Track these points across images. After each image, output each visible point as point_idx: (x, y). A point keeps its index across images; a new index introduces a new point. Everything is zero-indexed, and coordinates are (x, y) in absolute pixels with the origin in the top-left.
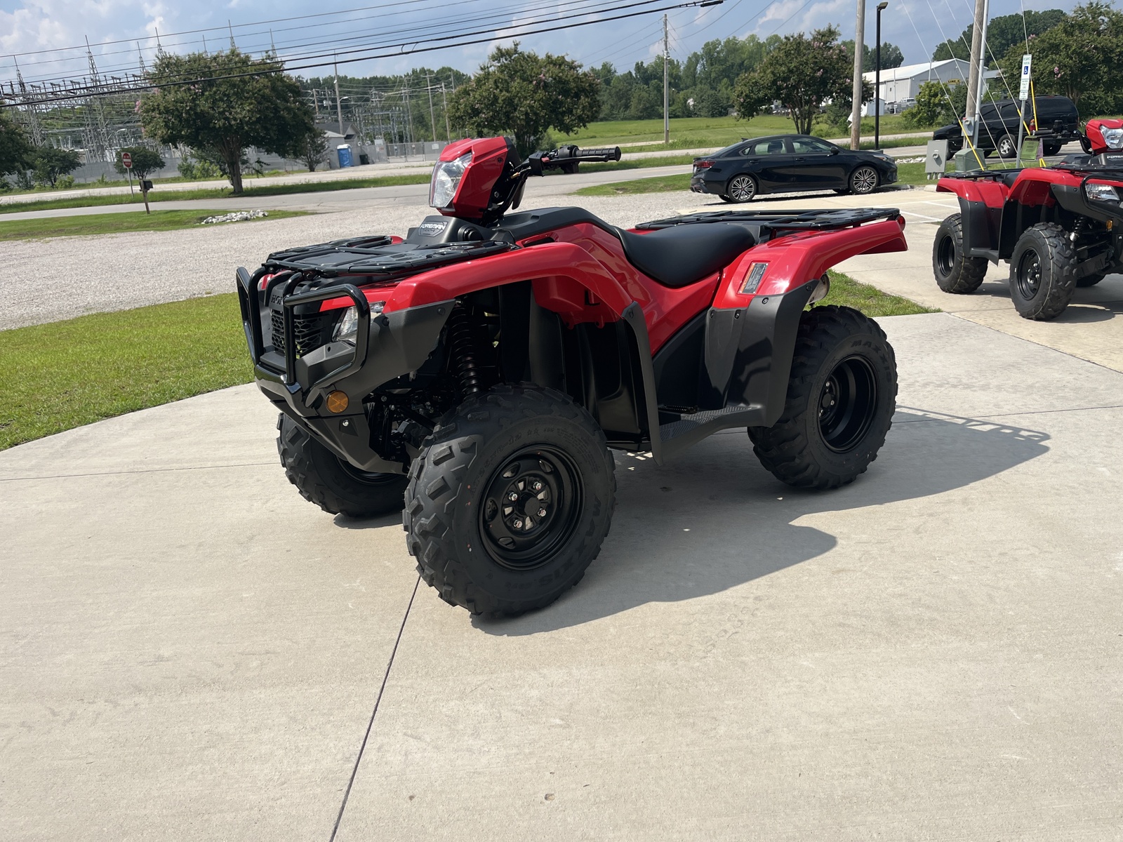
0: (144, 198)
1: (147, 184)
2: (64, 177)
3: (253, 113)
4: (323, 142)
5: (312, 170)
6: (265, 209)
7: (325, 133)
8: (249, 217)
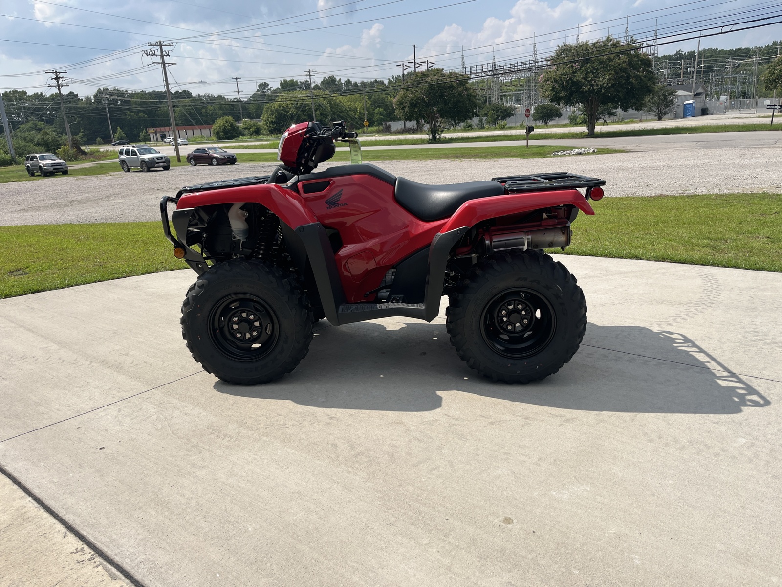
0: (527, 138)
1: (530, 129)
2: (503, 123)
3: (610, 80)
4: (673, 99)
5: (660, 119)
6: (596, 147)
7: (677, 92)
8: (582, 152)
